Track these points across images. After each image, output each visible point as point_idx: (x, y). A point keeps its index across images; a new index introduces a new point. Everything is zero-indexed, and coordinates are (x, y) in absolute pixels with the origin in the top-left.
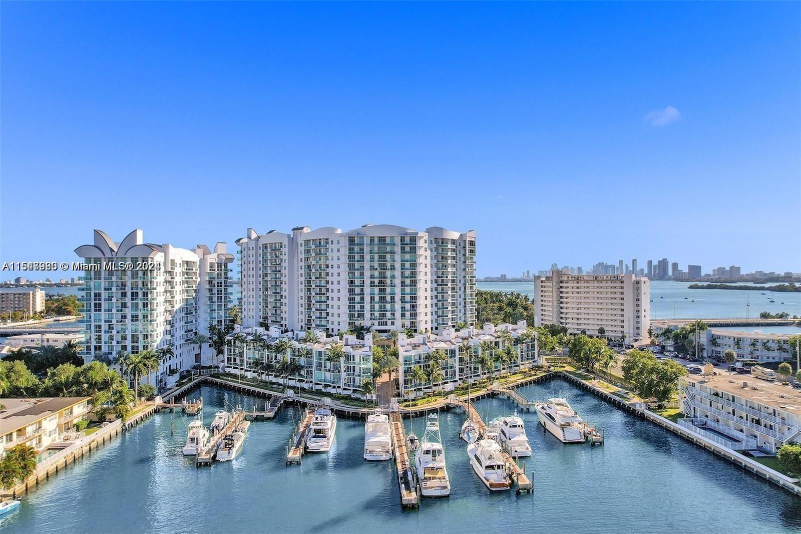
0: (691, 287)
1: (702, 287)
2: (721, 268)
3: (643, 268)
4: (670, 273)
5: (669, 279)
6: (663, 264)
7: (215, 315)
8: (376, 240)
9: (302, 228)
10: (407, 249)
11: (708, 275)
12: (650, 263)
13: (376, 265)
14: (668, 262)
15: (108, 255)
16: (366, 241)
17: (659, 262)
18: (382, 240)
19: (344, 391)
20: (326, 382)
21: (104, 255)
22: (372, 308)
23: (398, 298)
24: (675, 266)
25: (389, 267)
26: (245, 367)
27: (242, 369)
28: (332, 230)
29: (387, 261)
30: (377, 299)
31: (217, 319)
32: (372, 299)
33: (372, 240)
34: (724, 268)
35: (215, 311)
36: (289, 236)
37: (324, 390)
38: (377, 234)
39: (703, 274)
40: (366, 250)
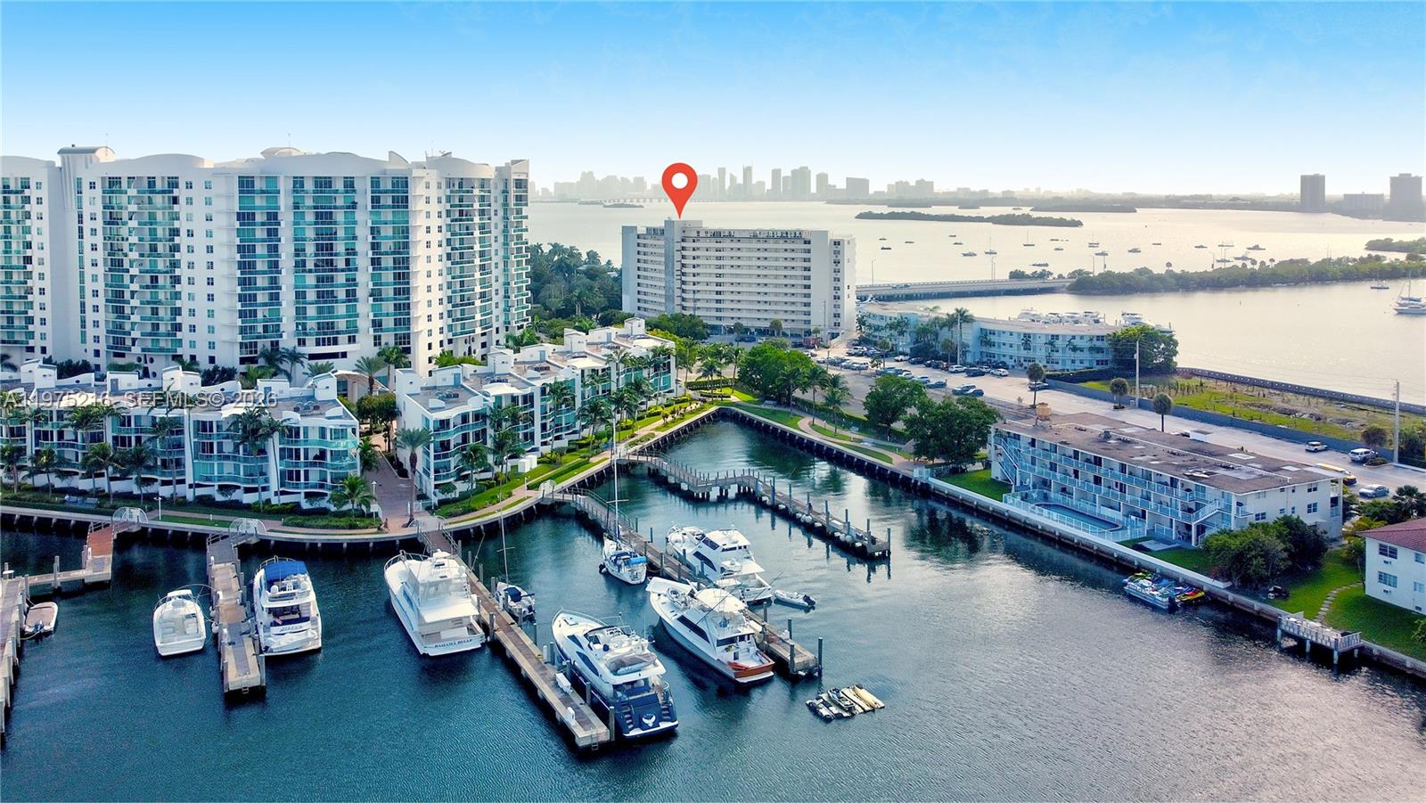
0: (861, 216)
1: (881, 217)
2: (902, 182)
4: (813, 189)
5: (813, 198)
6: (801, 175)
8: (309, 186)
9: (93, 151)
10: (387, 200)
11: (882, 193)
12: (776, 173)
13: (309, 232)
14: (810, 171)
16: (285, 186)
17: (794, 172)
18: (323, 183)
19: (281, 497)
20: (224, 480)
22: (301, 312)
23: (362, 292)
24: (822, 178)
25: (341, 234)
28: (188, 160)
29: (335, 223)
30: (311, 295)
32: (300, 295)
33: (298, 183)
34: (907, 183)
36: (50, 165)
37: (219, 498)
38: (310, 172)
39: (871, 191)
40: (284, 202)
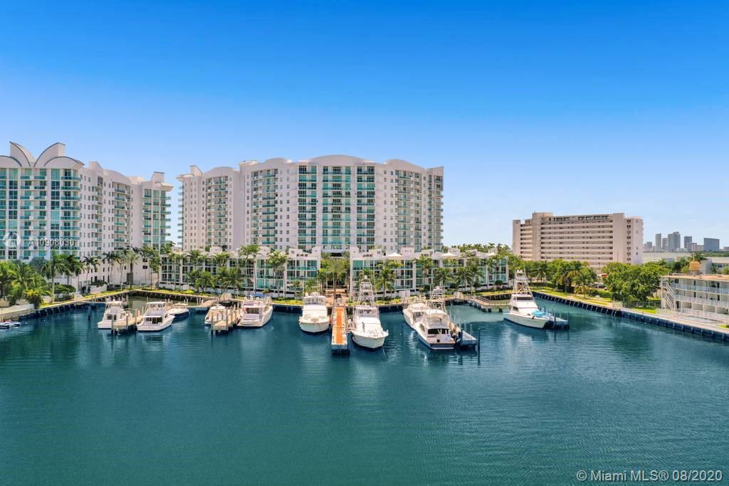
3: (651, 241)
4: (682, 246)
5: (681, 251)
6: (675, 237)
7: (151, 238)
8: (330, 170)
10: (365, 178)
12: (659, 236)
13: (330, 193)
14: (679, 236)
15: (25, 165)
16: (319, 170)
17: (669, 236)
18: (337, 169)
21: (21, 165)
22: (325, 232)
23: (353, 224)
24: (688, 239)
25: (344, 194)
26: (181, 282)
27: (178, 284)
28: (280, 160)
29: (341, 189)
31: (152, 243)
32: (325, 224)
33: (325, 170)
35: (150, 234)
38: (331, 165)
40: (320, 178)
